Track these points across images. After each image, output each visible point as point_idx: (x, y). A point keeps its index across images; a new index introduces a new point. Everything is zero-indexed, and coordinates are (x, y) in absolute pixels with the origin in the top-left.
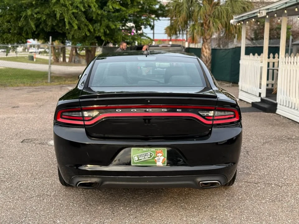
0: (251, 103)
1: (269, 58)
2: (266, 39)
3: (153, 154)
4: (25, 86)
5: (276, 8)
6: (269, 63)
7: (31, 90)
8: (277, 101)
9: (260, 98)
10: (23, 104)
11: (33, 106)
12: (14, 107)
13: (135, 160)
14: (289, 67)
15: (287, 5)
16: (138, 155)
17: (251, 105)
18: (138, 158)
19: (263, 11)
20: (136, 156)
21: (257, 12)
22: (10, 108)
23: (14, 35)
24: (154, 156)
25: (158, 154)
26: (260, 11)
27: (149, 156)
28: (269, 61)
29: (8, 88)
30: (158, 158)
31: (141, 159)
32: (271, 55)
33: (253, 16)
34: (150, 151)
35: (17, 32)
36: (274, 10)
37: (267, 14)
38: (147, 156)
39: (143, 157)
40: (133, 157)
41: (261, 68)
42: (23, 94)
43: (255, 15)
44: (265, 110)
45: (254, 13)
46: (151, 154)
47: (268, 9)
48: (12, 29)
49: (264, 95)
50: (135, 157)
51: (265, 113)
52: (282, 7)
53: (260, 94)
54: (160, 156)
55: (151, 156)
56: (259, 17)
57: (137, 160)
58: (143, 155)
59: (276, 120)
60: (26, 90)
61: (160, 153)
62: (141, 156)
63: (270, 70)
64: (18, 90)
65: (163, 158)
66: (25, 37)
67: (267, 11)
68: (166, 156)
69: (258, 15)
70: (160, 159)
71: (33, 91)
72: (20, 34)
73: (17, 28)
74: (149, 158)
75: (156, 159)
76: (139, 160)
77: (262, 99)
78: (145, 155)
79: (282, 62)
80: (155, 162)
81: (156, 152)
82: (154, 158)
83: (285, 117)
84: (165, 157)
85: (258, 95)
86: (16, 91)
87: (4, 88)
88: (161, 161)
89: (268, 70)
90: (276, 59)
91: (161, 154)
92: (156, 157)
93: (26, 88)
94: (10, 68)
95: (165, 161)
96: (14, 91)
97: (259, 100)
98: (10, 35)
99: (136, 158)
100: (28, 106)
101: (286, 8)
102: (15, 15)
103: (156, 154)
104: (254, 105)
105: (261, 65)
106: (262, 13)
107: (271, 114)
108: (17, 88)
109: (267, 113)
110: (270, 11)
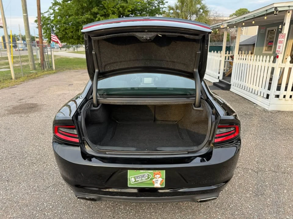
0: (213, 82)
1: (226, 53)
2: (225, 42)
3: (150, 176)
4: (81, 69)
5: (236, 22)
6: (226, 57)
7: (84, 72)
8: (231, 83)
9: (219, 80)
10: (76, 82)
11: (81, 84)
12: (70, 85)
13: (132, 181)
14: (242, 62)
15: (245, 19)
16: (135, 176)
17: (213, 84)
18: (135, 180)
19: (225, 24)
20: (133, 177)
21: (220, 25)
22: (67, 85)
23: (75, 39)
24: (152, 178)
25: (156, 176)
26: (222, 24)
27: (147, 178)
28: (226, 56)
29: (72, 70)
30: (156, 179)
31: (138, 181)
32: (228, 52)
33: (217, 27)
34: (148, 172)
35: (77, 38)
36: (234, 23)
37: (228, 26)
38: (145, 177)
39: (140, 179)
40: (129, 178)
41: (220, 61)
42: (78, 75)
43: (219, 26)
44: (223, 89)
45: (218, 25)
46: (148, 175)
47: (229, 22)
48: (74, 36)
49: (221, 78)
50: (131, 178)
51: (223, 91)
52: (240, 21)
53: (219, 77)
54: (158, 177)
55: (148, 178)
56: (221, 28)
57: (134, 182)
58: (140, 177)
59: (232, 97)
60: (81, 72)
61: (158, 174)
62: (138, 177)
63: (226, 62)
64: (77, 72)
65: (160, 179)
66: (82, 40)
67: (228, 24)
68: (164, 177)
69: (221, 26)
70: (158, 180)
71: (85, 73)
72: (79, 39)
73: (76, 36)
74: (146, 179)
75: (154, 180)
76: (136, 181)
77: (220, 81)
78: (142, 176)
79: (237, 58)
80: (153, 184)
81: (154, 173)
82: (152, 179)
83: (237, 94)
84: (163, 179)
85: (217, 78)
86: (76, 72)
87: (69, 71)
88: (159, 182)
89: (225, 62)
90: (227, 54)
91: (159, 176)
92: (154, 179)
93: (81, 71)
94: (76, 58)
95: (163, 182)
96: (74, 73)
97: (218, 81)
98: (73, 40)
99: (133, 180)
100: (78, 84)
101: (243, 22)
102: (75, 28)
103: (154, 175)
104: (215, 84)
105: (220, 59)
106: (224, 25)
107: (227, 92)
108: (77, 71)
109: (224, 91)
110: (230, 24)
